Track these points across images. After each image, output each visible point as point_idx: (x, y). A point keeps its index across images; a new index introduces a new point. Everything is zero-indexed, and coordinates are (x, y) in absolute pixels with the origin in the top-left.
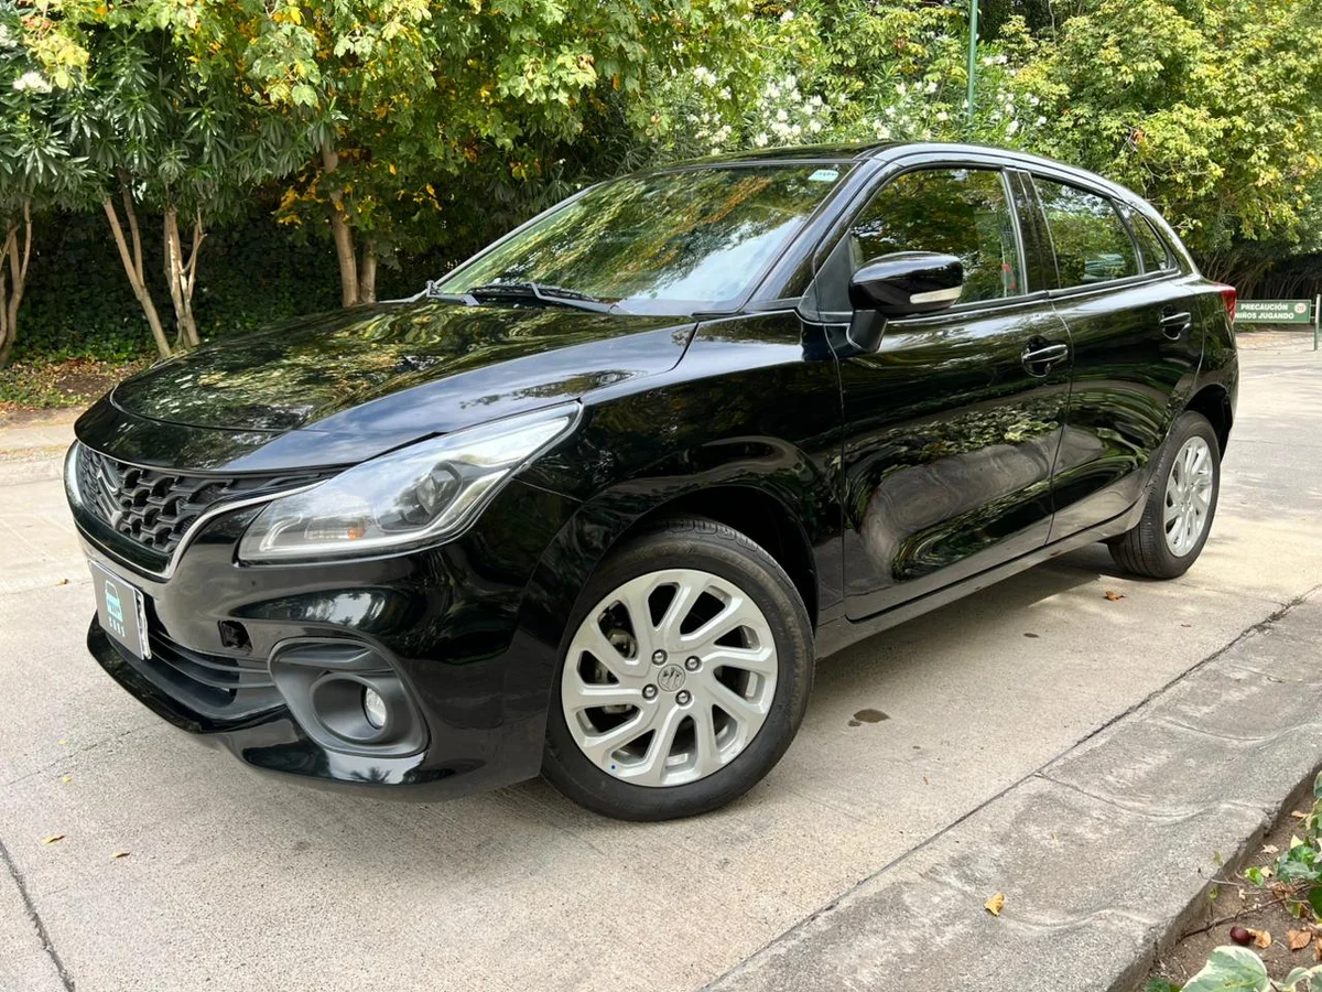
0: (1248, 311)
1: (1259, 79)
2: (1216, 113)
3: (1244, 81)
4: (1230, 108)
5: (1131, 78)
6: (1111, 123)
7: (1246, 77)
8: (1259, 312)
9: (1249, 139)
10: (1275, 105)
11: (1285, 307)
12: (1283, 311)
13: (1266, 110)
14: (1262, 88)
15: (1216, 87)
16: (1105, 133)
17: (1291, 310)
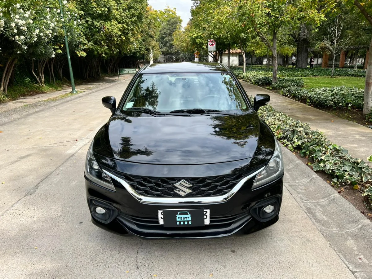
0: (126, 71)
1: (127, 15)
2: (119, 23)
3: (124, 15)
4: (122, 22)
5: (100, 12)
6: (97, 24)
7: (124, 14)
8: (129, 71)
9: (127, 30)
10: (132, 22)
11: (134, 70)
12: (134, 71)
13: (130, 23)
14: (128, 17)
15: (118, 16)
16: (96, 26)
17: (135, 71)
